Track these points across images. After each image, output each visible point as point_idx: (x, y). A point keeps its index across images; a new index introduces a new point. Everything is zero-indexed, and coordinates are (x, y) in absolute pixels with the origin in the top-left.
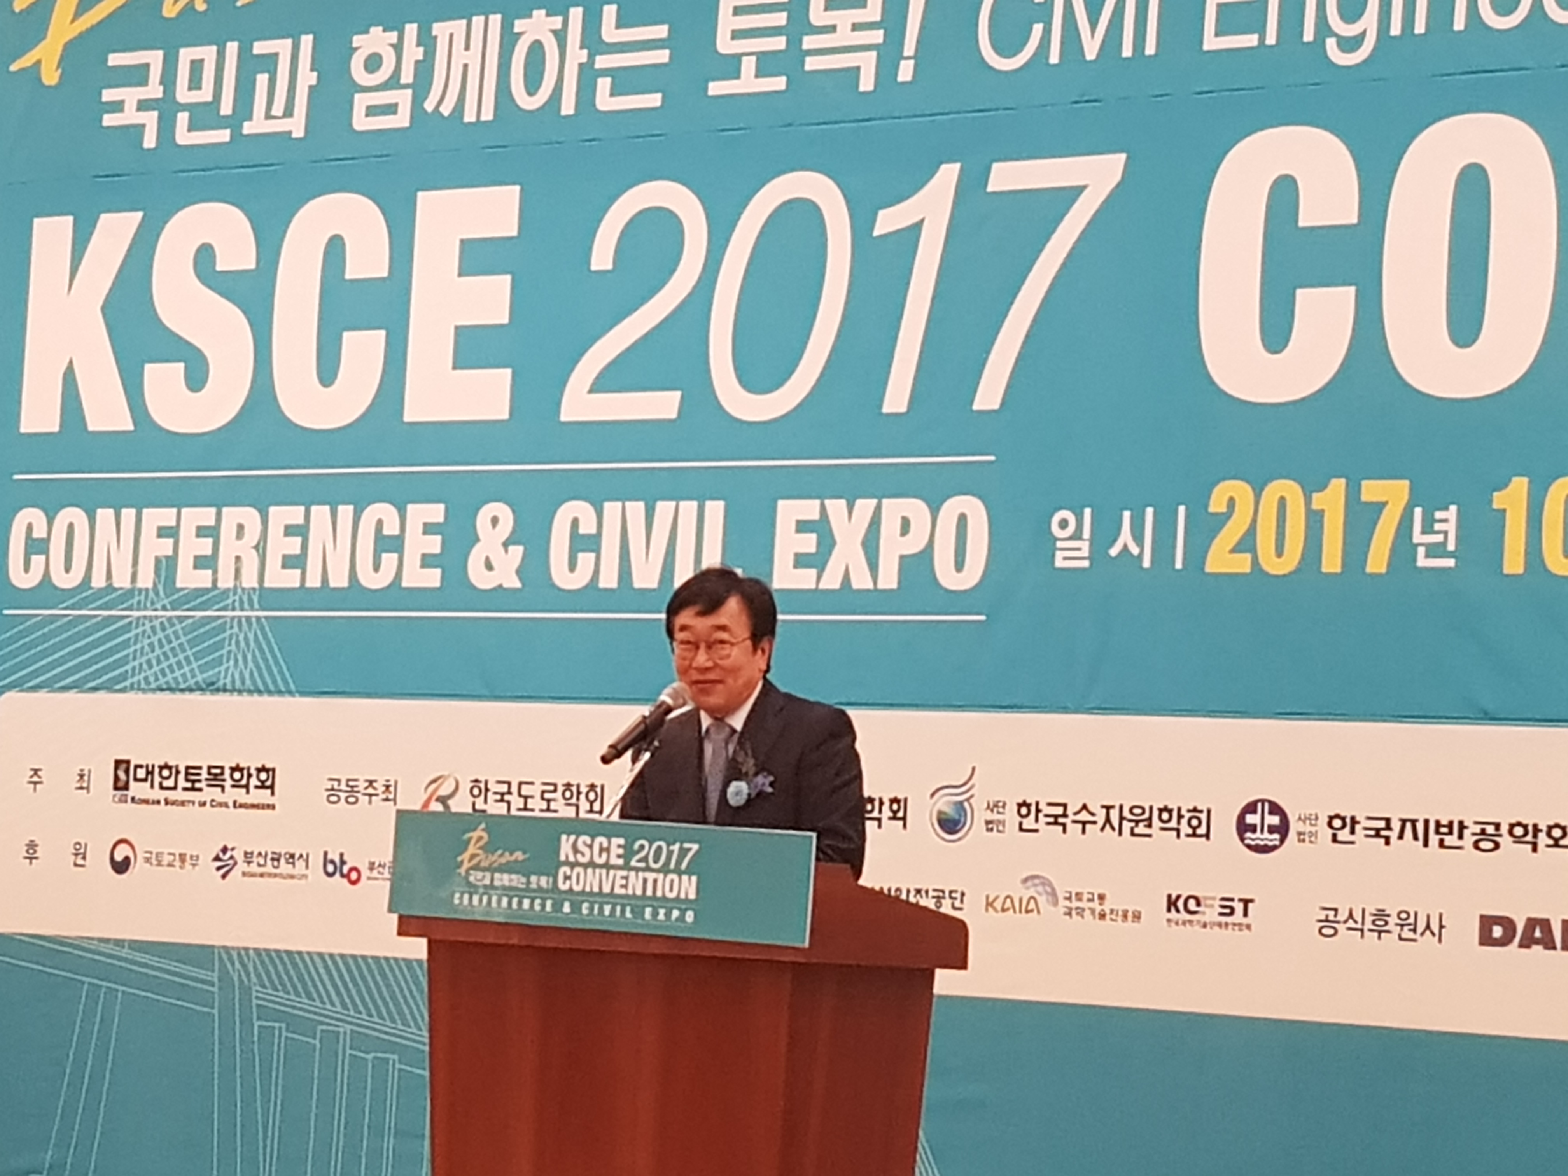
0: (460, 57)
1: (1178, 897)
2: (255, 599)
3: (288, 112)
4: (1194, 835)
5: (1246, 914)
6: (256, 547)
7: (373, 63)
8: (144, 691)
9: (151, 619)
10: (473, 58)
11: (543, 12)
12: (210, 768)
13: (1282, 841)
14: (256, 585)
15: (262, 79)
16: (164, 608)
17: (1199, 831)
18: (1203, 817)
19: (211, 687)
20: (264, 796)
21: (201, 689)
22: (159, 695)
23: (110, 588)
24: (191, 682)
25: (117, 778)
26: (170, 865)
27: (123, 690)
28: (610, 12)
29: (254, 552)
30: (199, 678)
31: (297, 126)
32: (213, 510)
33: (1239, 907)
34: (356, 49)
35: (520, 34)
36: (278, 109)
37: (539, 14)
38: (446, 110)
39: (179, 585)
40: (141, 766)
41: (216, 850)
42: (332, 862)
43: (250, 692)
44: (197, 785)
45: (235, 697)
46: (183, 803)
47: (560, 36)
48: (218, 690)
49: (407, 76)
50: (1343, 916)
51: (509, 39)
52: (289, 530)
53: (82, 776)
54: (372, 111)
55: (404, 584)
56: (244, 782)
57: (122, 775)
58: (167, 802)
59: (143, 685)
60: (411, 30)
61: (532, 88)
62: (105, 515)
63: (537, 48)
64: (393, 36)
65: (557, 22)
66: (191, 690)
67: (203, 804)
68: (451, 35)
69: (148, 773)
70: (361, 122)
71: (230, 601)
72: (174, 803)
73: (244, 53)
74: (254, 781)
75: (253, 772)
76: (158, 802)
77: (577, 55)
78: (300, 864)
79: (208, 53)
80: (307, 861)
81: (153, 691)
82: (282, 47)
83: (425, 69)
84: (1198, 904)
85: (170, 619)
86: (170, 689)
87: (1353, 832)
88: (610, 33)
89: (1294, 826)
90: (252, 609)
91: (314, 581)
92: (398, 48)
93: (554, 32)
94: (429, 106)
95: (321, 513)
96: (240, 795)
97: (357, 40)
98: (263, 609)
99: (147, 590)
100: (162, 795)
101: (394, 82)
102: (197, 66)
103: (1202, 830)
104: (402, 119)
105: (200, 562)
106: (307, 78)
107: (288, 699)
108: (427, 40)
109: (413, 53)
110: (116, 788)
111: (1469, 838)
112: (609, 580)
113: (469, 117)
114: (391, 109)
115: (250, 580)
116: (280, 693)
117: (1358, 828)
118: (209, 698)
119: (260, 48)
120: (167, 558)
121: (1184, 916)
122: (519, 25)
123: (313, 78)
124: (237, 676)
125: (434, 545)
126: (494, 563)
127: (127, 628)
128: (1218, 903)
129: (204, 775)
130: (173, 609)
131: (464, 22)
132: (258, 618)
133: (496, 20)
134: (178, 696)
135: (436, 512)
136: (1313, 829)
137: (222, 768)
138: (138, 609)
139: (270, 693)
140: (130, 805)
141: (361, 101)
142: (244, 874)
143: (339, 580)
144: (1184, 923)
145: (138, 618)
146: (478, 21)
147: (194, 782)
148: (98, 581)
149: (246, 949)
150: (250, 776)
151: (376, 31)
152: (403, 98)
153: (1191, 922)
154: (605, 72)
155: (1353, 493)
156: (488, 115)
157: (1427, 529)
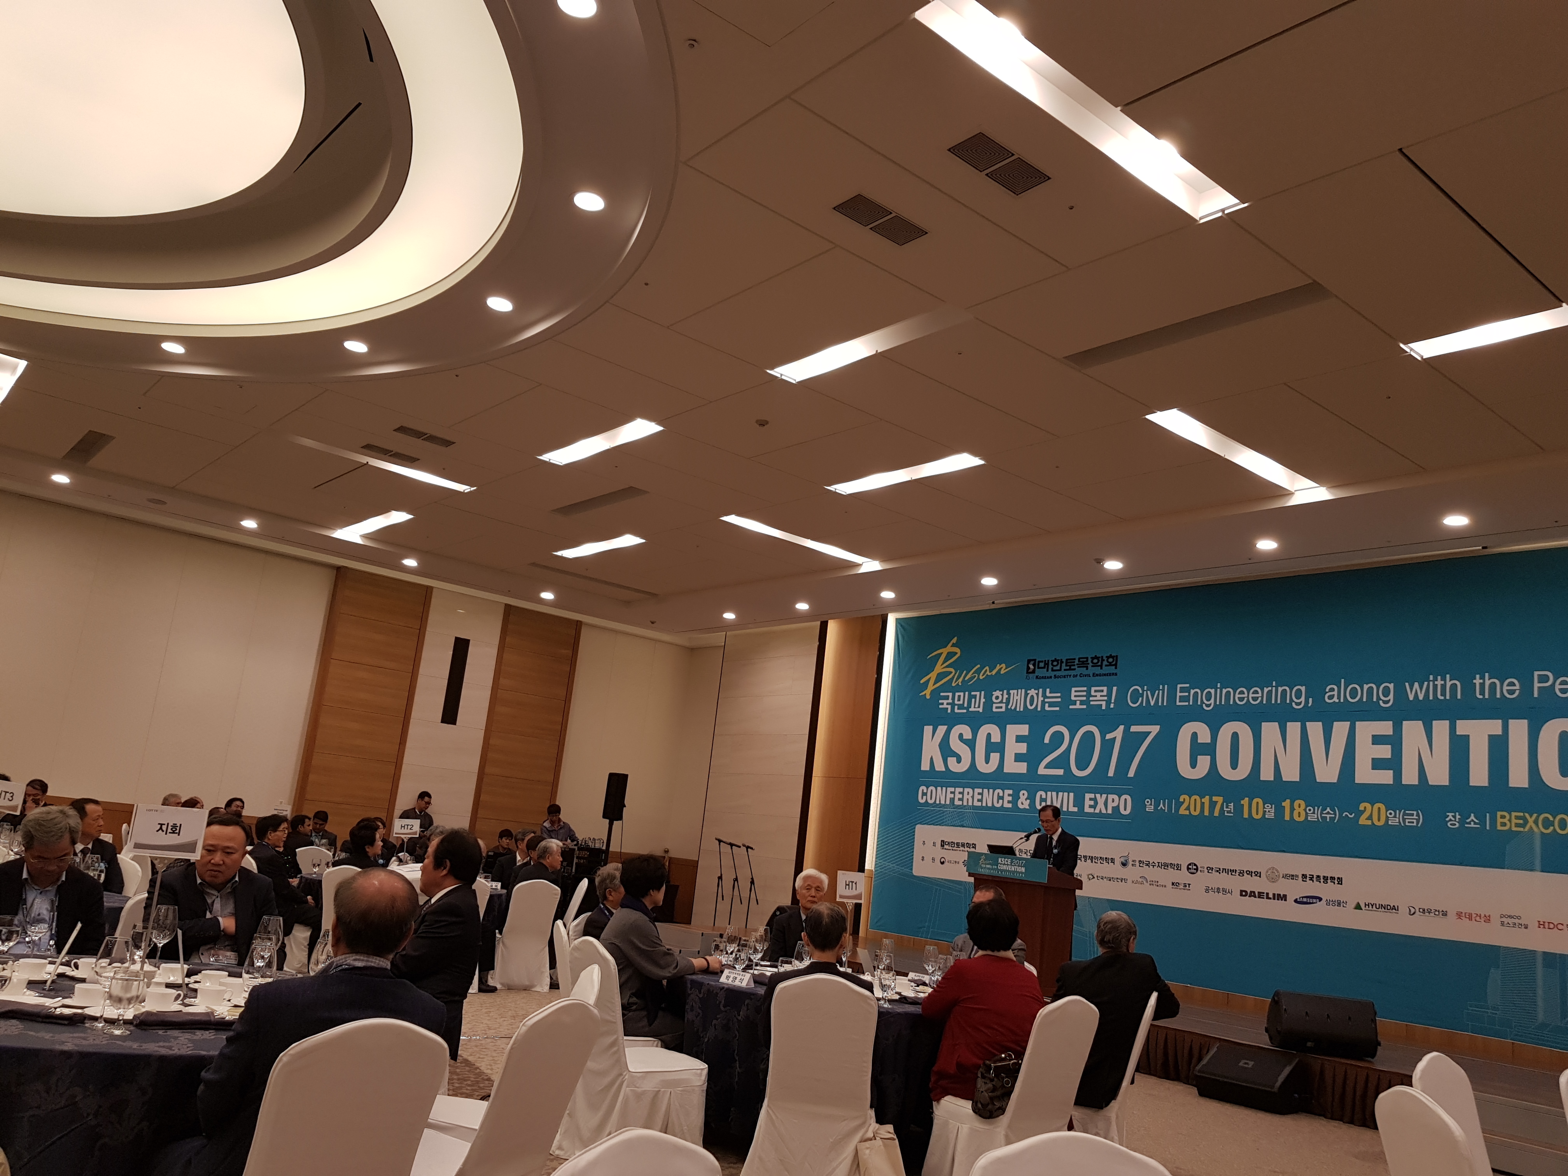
0: (1016, 697)
1: (1175, 883)
3: (979, 707)
5: (1189, 887)
7: (997, 698)
8: (948, 826)
10: (1019, 698)
11: (1034, 689)
13: (1197, 872)
14: (972, 805)
15: (973, 700)
16: (952, 809)
18: (1179, 866)
21: (960, 826)
22: (951, 827)
23: (940, 804)
25: (942, 844)
26: (953, 863)
27: (943, 826)
28: (1048, 690)
29: (971, 798)
31: (981, 710)
32: (962, 789)
33: (1188, 885)
34: (994, 694)
35: (1029, 693)
36: (977, 706)
38: (1013, 708)
39: (955, 804)
47: (1037, 694)
48: (964, 826)
49: (1004, 701)
51: (1026, 694)
53: (934, 843)
54: (997, 708)
55: (1004, 807)
60: (1006, 691)
61: (1031, 705)
62: (939, 788)
63: (1032, 696)
64: (1002, 692)
65: (1037, 691)
68: (1014, 693)
70: (994, 710)
73: (970, 695)
77: (1041, 698)
79: (962, 694)
82: (978, 693)
83: (1008, 699)
84: (1179, 884)
85: (953, 811)
86: (953, 826)
88: (1048, 694)
89: (1199, 869)
92: (1002, 695)
94: (1009, 707)
98: (973, 810)
101: (1001, 702)
102: (959, 696)
103: (1179, 869)
104: (1003, 710)
105: (959, 799)
106: (983, 700)
108: (1009, 694)
109: (1006, 696)
110: (942, 846)
111: (1237, 873)
113: (1018, 710)
114: (1001, 707)
117: (1213, 870)
118: (962, 828)
119: (973, 693)
120: (952, 798)
121: (1176, 887)
123: (984, 700)
125: (1010, 798)
126: (1023, 803)
128: (1183, 884)
130: (954, 809)
131: (1017, 690)
132: (972, 812)
133: (1024, 690)
134: (955, 827)
135: (1011, 792)
136: (1203, 870)
140: (943, 850)
141: (995, 705)
143: (990, 805)
146: (1020, 690)
148: (937, 803)
151: (998, 691)
152: (1004, 705)
154: (1047, 702)
155: (1211, 800)
156: (1022, 710)
157: (1227, 807)
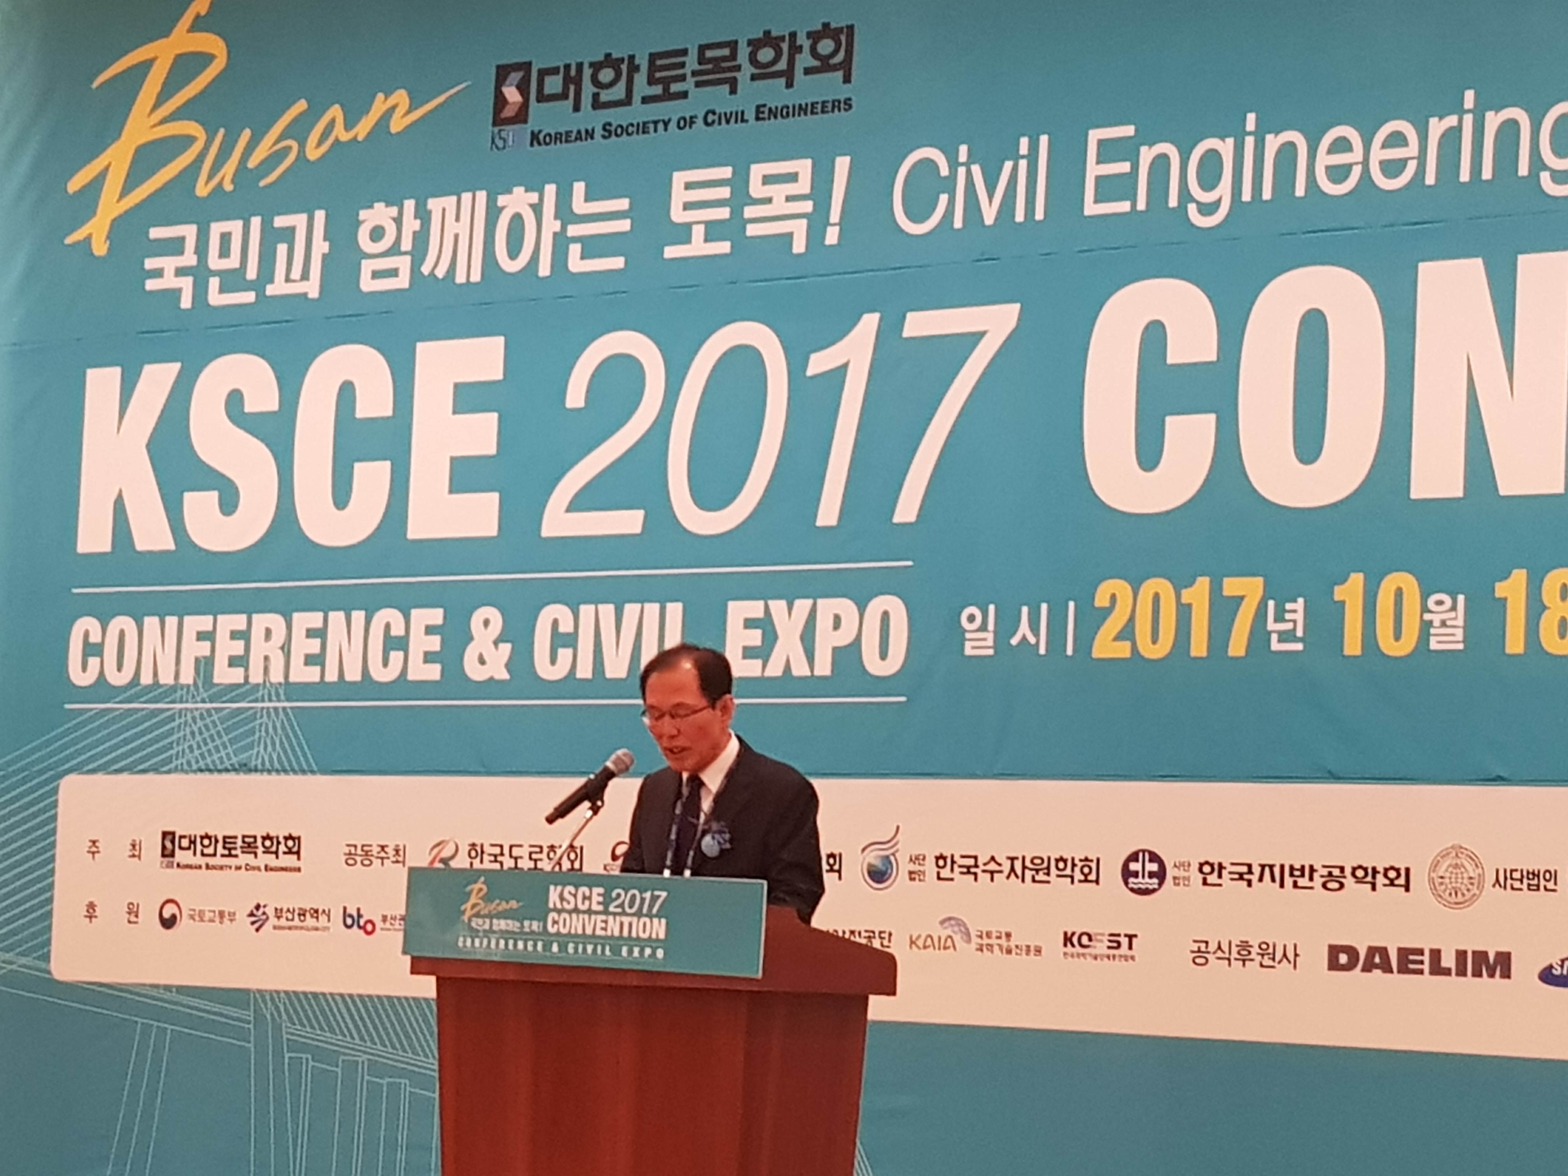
0: (452, 226)
1: (1073, 934)
2: (281, 692)
3: (305, 276)
4: (1086, 881)
5: (1130, 947)
6: (282, 648)
7: (377, 234)
8: (186, 772)
9: (191, 710)
10: (463, 228)
11: (522, 189)
12: (244, 837)
13: (1160, 884)
14: (282, 680)
15: (282, 249)
16: (203, 701)
17: (1090, 878)
18: (1094, 865)
19: (245, 768)
20: (290, 861)
21: (235, 770)
22: (200, 776)
23: (156, 684)
24: (227, 764)
25: (164, 847)
26: (212, 921)
27: (169, 772)
28: (579, 188)
29: (280, 652)
30: (234, 760)
31: (312, 288)
32: (244, 617)
33: (1125, 941)
34: (363, 222)
35: (503, 208)
36: (296, 273)
37: (519, 191)
38: (440, 273)
39: (216, 680)
40: (184, 837)
41: (251, 907)
42: (351, 916)
43: (277, 771)
44: (233, 852)
45: (265, 777)
46: (221, 868)
47: (537, 209)
48: (250, 771)
49: (406, 244)
50: (1213, 947)
51: (493, 212)
52: (311, 633)
53: (134, 846)
55: (410, 677)
56: (274, 849)
57: (169, 845)
58: (208, 867)
59: (185, 767)
60: (409, 205)
61: (513, 253)
62: (151, 623)
63: (517, 218)
64: (394, 211)
65: (534, 197)
66: (227, 770)
67: (238, 868)
68: (444, 210)
69: (191, 842)
70: (367, 284)
71: (260, 694)
72: (214, 867)
73: (266, 226)
74: (282, 848)
75: (281, 840)
76: (200, 867)
77: (551, 225)
78: (323, 918)
79: (235, 227)
80: (329, 916)
81: (195, 772)
82: (299, 221)
83: (421, 239)
84: (1090, 939)
85: (208, 711)
86: (210, 771)
87: (1220, 876)
88: (579, 205)
89: (1170, 872)
90: (279, 700)
91: (332, 676)
92: (398, 221)
93: (531, 206)
94: (426, 269)
95: (337, 618)
96: (270, 860)
97: (363, 214)
98: (288, 700)
99: (188, 686)
100: (202, 861)
101: (394, 250)
102: (226, 237)
103: (1092, 877)
104: (402, 282)
105: (234, 662)
106: (320, 247)
107: (310, 777)
108: (423, 214)
109: (411, 224)
110: (163, 855)
111: (1318, 881)
112: (585, 671)
113: (460, 278)
114: (394, 273)
115: (276, 676)
116: (304, 772)
117: (1224, 872)
118: (242, 777)
119: (280, 221)
120: (205, 658)
121: (1078, 949)
122: (502, 200)
123: (325, 247)
124: (266, 758)
125: (434, 643)
126: (486, 657)
127: (172, 719)
128: (1106, 938)
129: (239, 843)
130: (211, 702)
131: (454, 198)
132: (284, 709)
133: (482, 196)
134: (216, 776)
135: (436, 616)
136: (1186, 874)
137: (255, 837)
138: (181, 702)
139: (295, 772)
140: (176, 870)
141: (368, 266)
142: (275, 928)
143: (353, 674)
144: (1078, 955)
145: (181, 710)
146: (466, 197)
147: (230, 849)
148: (146, 679)
149: (278, 992)
150: (279, 843)
151: (379, 206)
152: (403, 263)
153: (1083, 955)
154: (575, 240)
155: (1216, 589)
156: (476, 277)
157: (1279, 619)
